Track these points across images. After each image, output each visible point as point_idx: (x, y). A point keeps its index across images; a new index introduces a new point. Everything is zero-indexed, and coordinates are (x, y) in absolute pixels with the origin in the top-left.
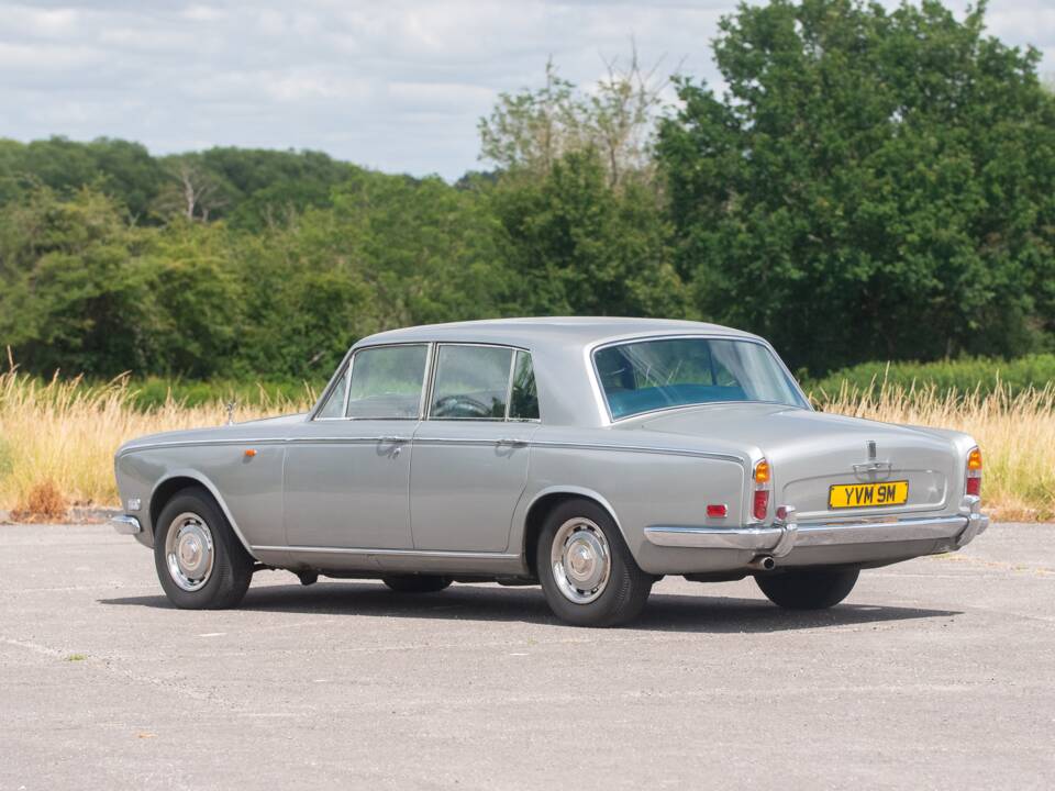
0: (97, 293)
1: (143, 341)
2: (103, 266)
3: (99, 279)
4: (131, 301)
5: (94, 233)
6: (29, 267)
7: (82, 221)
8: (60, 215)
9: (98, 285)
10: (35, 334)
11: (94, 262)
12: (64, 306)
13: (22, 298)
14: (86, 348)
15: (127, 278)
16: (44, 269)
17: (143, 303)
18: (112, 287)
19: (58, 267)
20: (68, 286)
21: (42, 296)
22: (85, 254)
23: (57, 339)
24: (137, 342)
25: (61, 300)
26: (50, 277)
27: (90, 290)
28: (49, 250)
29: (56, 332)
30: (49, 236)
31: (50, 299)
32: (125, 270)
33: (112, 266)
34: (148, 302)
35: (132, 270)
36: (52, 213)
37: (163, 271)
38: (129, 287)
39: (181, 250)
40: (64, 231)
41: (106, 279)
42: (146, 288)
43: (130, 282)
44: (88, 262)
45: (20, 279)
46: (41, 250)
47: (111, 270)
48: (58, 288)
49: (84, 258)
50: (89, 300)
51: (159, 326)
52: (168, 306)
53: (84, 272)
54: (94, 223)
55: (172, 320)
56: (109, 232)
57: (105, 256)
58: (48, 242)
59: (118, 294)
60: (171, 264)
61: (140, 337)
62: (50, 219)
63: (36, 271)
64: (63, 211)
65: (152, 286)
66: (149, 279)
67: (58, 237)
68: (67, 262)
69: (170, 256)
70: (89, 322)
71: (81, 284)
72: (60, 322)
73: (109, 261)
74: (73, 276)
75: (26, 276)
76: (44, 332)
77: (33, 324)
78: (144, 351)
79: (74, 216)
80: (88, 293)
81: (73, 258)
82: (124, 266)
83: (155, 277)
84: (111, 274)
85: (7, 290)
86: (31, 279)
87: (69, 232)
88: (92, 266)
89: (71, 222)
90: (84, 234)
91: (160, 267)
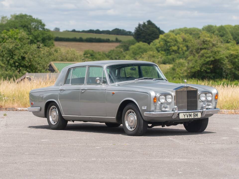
0: (213, 59)
1: (225, 71)
2: (215, 53)
3: (214, 56)
4: (222, 61)
5: (214, 45)
6: (198, 53)
7: (211, 42)
8: (206, 41)
9: (214, 57)
10: (199, 69)
11: (213, 52)
12: (205, 62)
13: (197, 60)
14: (211, 72)
15: (221, 55)
16: (202, 54)
17: (225, 62)
18: (217, 58)
19: (205, 53)
20: (207, 58)
21: (201, 60)
22: (211, 50)
23: (204, 70)
24: (223, 71)
25: (205, 61)
26: (203, 56)
27: (212, 59)
28: (203, 49)
29: (204, 68)
30: (203, 46)
31: (202, 60)
32: (220, 54)
33: (217, 53)
34: (226, 61)
35: (222, 54)
36: (204, 40)
37: (230, 54)
38: (221, 58)
39: (235, 49)
40: (207, 44)
41: (216, 56)
42: (225, 58)
43: (221, 56)
44: (212, 52)
45: (196, 56)
46: (201, 49)
47: (217, 54)
48: (204, 58)
49: (211, 51)
50: (212, 61)
51: (229, 67)
52: (231, 62)
53: (211, 54)
54: (214, 43)
55: (232, 66)
56: (217, 45)
57: (216, 50)
58: (203, 47)
59: (219, 59)
60: (232, 52)
61: (224, 70)
62: (204, 42)
63: (200, 54)
64: (207, 40)
65: (227, 57)
66: (226, 56)
67: (205, 46)
68: (207, 52)
69: (232, 50)
70: (211, 66)
71: (210, 57)
72: (205, 66)
73: (217, 52)
74: (208, 55)
75: (197, 55)
76: (201, 68)
77: (199, 66)
78: (225, 73)
79: (209, 41)
80: (211, 59)
81: (209, 51)
82: (220, 53)
83: (228, 56)
84: (217, 55)
85: (193, 58)
86: (199, 56)
87: (208, 45)
88: (213, 53)
89: (209, 43)
90: (211, 45)
91: (229, 53)
